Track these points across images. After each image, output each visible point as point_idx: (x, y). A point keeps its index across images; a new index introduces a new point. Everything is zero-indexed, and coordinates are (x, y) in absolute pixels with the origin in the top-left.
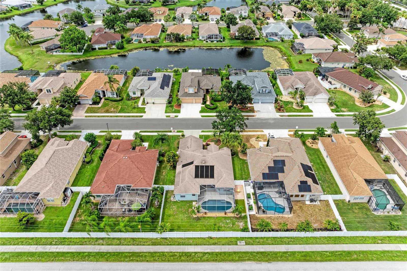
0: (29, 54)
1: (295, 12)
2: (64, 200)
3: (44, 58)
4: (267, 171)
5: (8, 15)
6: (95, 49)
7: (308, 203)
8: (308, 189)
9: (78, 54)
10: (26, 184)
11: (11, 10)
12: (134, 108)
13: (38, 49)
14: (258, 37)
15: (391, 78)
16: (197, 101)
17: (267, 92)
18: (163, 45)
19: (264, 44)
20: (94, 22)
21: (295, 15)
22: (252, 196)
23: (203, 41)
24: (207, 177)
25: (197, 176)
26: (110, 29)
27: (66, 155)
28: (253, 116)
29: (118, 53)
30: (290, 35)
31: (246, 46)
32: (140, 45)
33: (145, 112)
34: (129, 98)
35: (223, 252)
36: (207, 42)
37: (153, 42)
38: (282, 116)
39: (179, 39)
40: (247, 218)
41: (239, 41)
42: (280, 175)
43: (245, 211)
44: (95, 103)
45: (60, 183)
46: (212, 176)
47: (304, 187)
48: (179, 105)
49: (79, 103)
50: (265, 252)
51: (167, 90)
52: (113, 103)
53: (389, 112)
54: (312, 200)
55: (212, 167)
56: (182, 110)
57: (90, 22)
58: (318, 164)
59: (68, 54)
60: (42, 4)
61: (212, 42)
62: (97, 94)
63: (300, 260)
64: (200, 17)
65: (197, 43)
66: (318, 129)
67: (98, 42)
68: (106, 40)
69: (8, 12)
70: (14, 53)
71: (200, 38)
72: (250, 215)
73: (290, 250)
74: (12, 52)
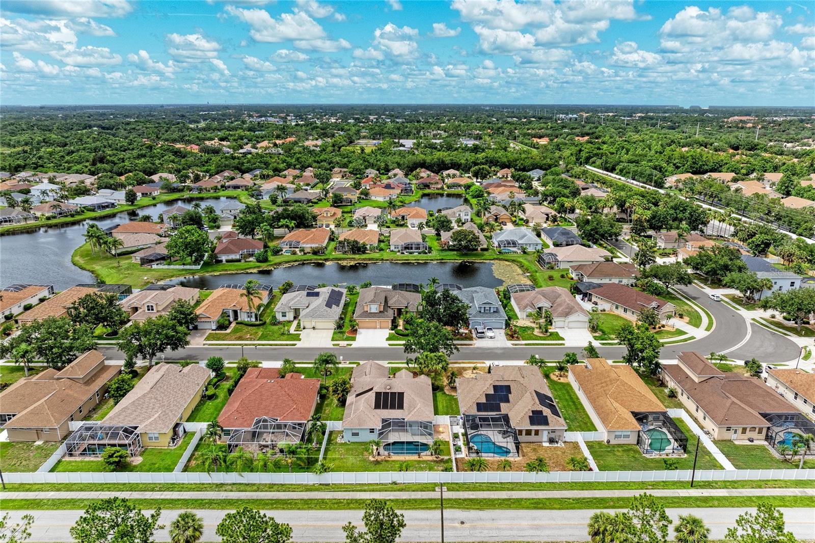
0: (113, 268)
1: (547, 215)
2: (173, 439)
3: (137, 273)
4: (484, 400)
5: (78, 218)
6: (221, 261)
7: (546, 444)
8: (544, 421)
9: (194, 267)
10: (119, 414)
11: (83, 212)
12: (283, 334)
13: (127, 261)
14: (485, 246)
15: (695, 298)
16: (383, 325)
17: (492, 311)
18: (331, 257)
19: (495, 257)
20: (218, 227)
21: (547, 219)
22: (461, 437)
23: (396, 252)
24: (393, 407)
25: (377, 406)
26: (246, 235)
27: (179, 382)
28: (471, 345)
29: (258, 267)
30: (537, 244)
31: (466, 259)
32: (294, 257)
33: (300, 340)
34: (275, 322)
35: (413, 499)
36: (403, 253)
37: (315, 253)
38: (516, 345)
39: (357, 248)
40: (452, 461)
41: (455, 253)
42: (503, 405)
43: (449, 454)
44: (221, 327)
45: (170, 414)
46: (401, 406)
47: (537, 418)
48: (354, 331)
49: (196, 328)
50: (477, 500)
51: (337, 311)
52: (250, 328)
53: (685, 340)
54: (551, 441)
55: (401, 395)
56: (358, 337)
57: (211, 228)
58: (566, 400)
59: (177, 267)
60: (133, 202)
61: (411, 253)
62: (224, 314)
63: (528, 508)
64: (394, 222)
65: (386, 255)
66: (568, 355)
67: (226, 251)
68: (240, 249)
69: (78, 213)
70: (88, 267)
71: (392, 248)
72: (456, 459)
73: (514, 497)
74: (84, 266)
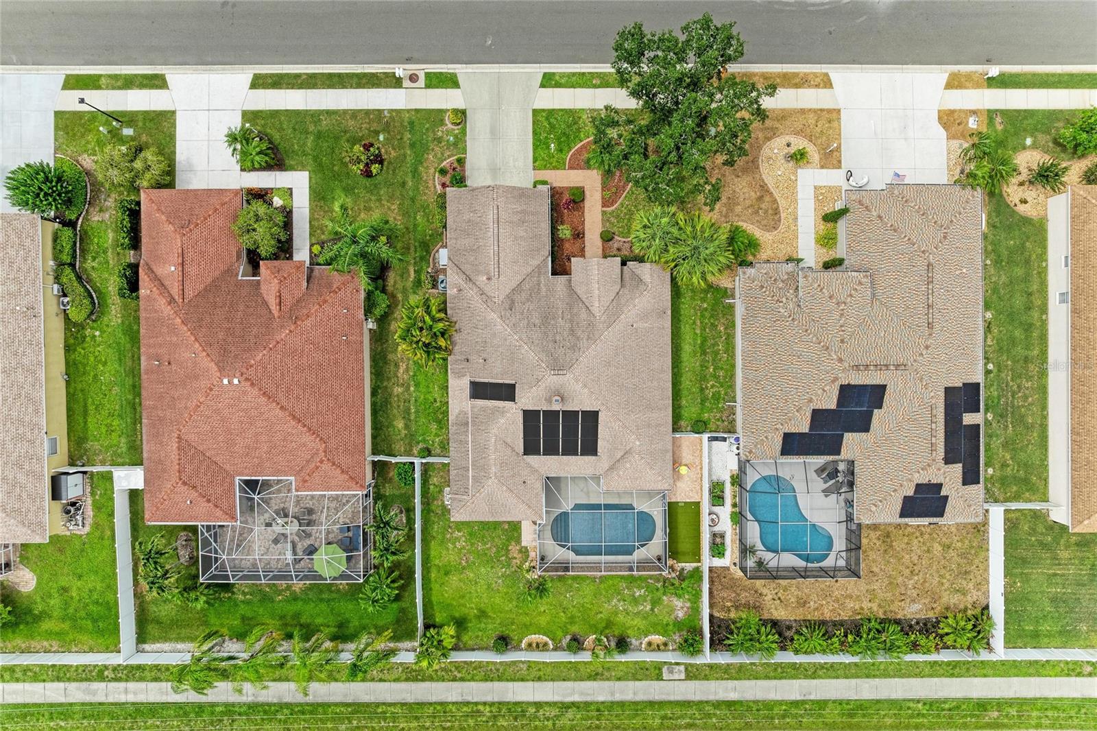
4: (804, 429)
8: (937, 509)
22: (728, 490)
24: (570, 450)
25: (530, 448)
35: (618, 703)
40: (701, 578)
42: (849, 438)
43: (696, 556)
46: (590, 448)
47: (923, 502)
50: (740, 703)
55: (592, 418)
72: (711, 569)
73: (812, 697)
